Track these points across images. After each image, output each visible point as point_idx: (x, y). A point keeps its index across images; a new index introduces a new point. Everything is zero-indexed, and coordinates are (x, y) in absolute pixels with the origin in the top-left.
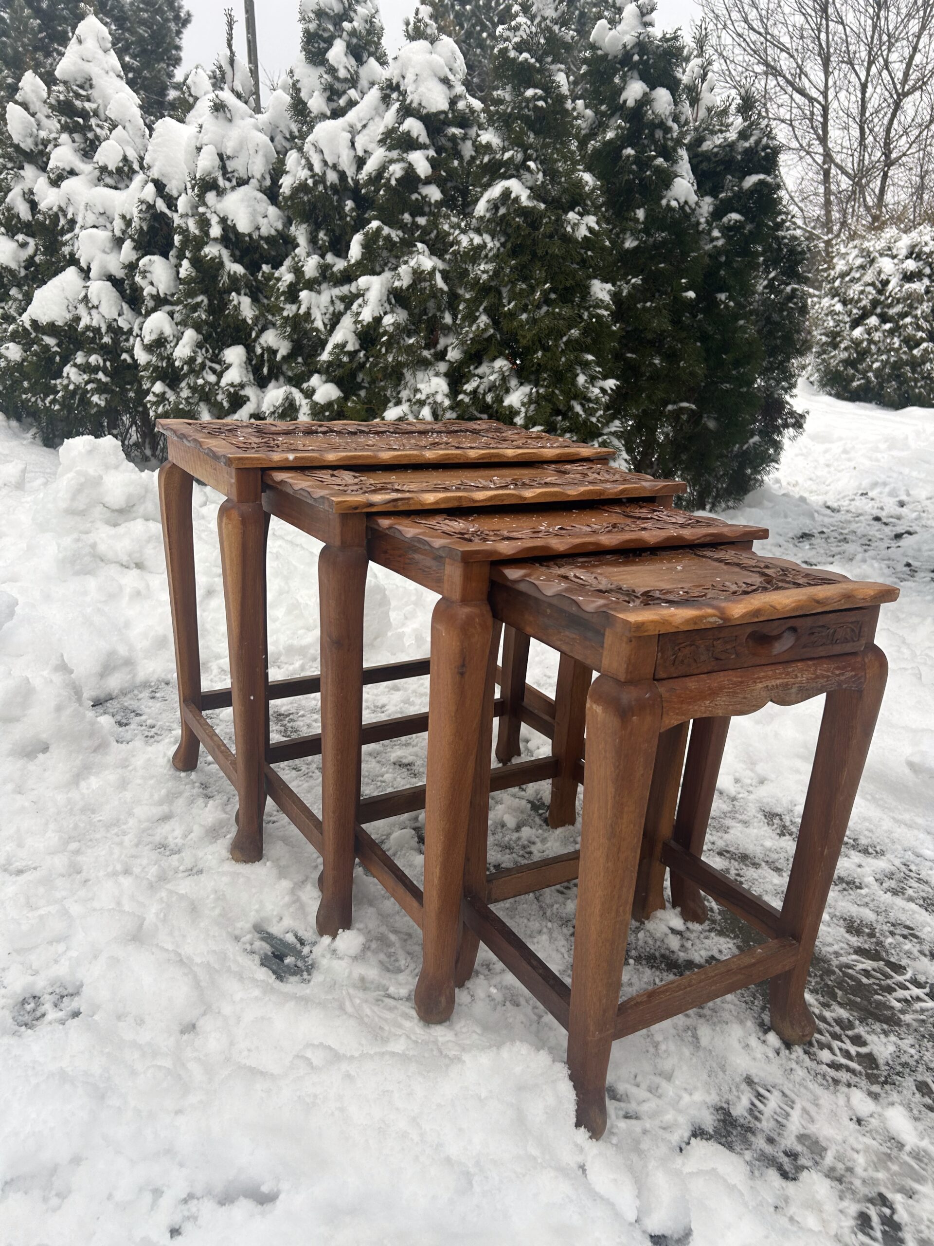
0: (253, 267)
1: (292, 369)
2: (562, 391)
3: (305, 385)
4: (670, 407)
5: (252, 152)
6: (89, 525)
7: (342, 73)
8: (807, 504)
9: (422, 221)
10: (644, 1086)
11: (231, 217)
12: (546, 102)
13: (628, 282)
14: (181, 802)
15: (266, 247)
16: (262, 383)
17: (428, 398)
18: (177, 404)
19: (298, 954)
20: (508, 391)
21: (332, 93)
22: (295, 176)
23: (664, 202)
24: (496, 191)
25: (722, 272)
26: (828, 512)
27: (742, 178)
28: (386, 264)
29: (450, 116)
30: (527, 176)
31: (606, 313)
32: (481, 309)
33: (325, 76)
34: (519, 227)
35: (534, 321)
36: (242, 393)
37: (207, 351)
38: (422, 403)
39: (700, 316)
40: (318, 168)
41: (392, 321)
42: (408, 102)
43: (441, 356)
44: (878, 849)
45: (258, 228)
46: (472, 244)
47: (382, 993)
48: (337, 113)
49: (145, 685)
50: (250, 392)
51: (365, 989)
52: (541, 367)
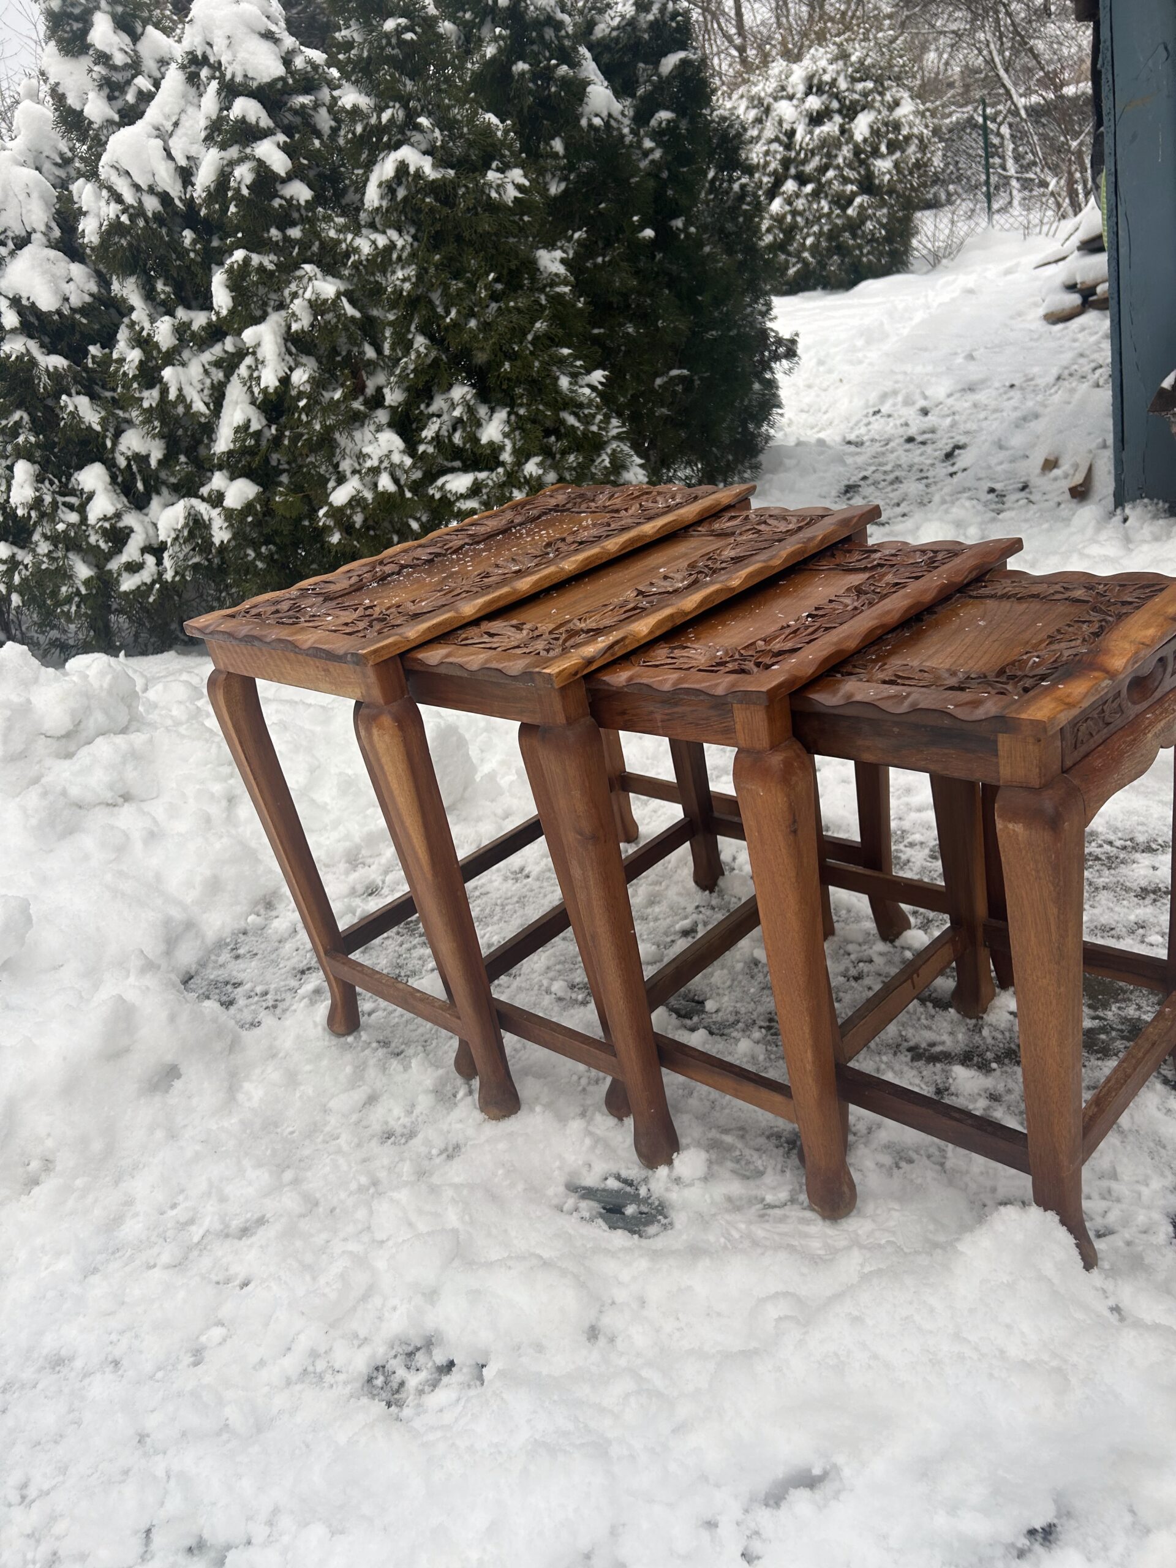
0: (76, 354)
1: (173, 474)
2: (546, 404)
3: (204, 491)
4: (659, 381)
5: (22, 197)
6: (37, 767)
7: (119, 59)
8: (829, 447)
9: (295, 233)
10: (1095, 1195)
11: (24, 295)
12: (415, 33)
13: (570, 239)
14: (372, 1072)
15: (84, 321)
16: (140, 503)
17: (381, 462)
18: (37, 565)
19: (635, 1198)
20: (479, 425)
21: (112, 88)
22: (99, 216)
23: (584, 122)
24: (386, 168)
25: (670, 192)
26: (852, 448)
27: (657, 63)
28: (265, 304)
29: (290, 81)
30: (417, 137)
31: (567, 289)
32: (413, 329)
33: (96, 68)
34: (432, 210)
35: (486, 326)
36: (121, 524)
37: (52, 483)
38: (375, 471)
39: (659, 256)
40: (129, 197)
41: (305, 377)
42: (228, 77)
43: (377, 401)
44: (1160, 841)
45: (66, 299)
46: (376, 248)
47: (760, 1206)
48: (130, 116)
49: (220, 944)
50: (130, 520)
51: (738, 1209)
52: (511, 381)
